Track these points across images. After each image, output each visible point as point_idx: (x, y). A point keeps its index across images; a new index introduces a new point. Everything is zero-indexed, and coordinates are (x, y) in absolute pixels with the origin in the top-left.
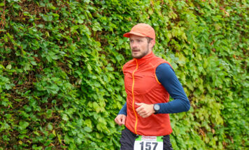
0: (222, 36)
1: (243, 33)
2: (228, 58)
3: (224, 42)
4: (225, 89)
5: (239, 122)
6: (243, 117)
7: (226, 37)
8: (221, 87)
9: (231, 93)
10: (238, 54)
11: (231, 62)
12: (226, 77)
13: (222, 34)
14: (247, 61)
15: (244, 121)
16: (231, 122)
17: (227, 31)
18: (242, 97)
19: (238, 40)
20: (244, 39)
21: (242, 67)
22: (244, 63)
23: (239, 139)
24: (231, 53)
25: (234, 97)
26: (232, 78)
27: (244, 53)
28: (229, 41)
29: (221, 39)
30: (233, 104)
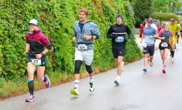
0: (4, 7)
1: (16, 5)
2: (7, 19)
3: (5, 10)
4: (5, 37)
5: (12, 56)
6: (14, 53)
7: (6, 7)
8: (2, 35)
9: (8, 39)
10: (13, 17)
11: (9, 21)
12: (6, 30)
13: (4, 6)
14: (17, 21)
15: (15, 55)
16: (7, 56)
17: (7, 4)
18: (14, 41)
19: (13, 9)
20: (16, 8)
21: (15, 25)
22: (16, 22)
23: (11, 65)
24: (9, 16)
25: (9, 41)
26: (9, 30)
27: (16, 17)
28: (8, 9)
29: (3, 8)
30: (9, 45)
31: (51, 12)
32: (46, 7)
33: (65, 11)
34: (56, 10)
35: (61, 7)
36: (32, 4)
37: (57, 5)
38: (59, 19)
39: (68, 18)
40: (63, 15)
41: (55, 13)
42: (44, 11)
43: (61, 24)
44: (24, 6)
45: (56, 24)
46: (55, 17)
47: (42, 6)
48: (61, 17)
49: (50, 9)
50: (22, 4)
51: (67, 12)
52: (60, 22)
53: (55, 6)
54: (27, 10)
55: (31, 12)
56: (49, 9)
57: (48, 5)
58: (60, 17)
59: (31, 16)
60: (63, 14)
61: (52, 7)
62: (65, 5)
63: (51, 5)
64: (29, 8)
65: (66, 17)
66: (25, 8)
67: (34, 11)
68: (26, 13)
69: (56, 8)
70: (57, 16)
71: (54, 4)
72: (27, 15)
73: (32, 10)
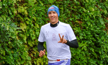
36: (93, 10)
44: (84, 11)
50: (80, 10)
54: (88, 17)
59: (92, 23)
64: (91, 14)
66: (84, 14)
68: (86, 20)
72: (87, 23)
73: (94, 17)
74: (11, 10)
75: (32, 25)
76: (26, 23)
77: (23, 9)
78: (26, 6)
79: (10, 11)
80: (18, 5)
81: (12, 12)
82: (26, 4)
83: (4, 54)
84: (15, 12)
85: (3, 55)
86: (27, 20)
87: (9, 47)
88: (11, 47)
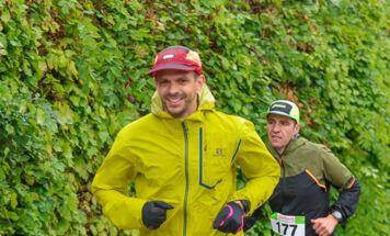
31: (318, 90)
32: (298, 72)
33: (368, 86)
34: (335, 82)
35: (352, 73)
36: (248, 62)
37: (338, 66)
38: (344, 114)
39: (377, 110)
40: (360, 102)
41: (332, 94)
42: (291, 85)
43: (351, 135)
44: (221, 67)
45: (334, 132)
46: (331, 109)
47: (285, 70)
48: (353, 109)
49: (313, 79)
50: (211, 62)
51: (375, 91)
52: (348, 126)
53: (331, 70)
54: (233, 84)
55: (246, 91)
56: (308, 81)
57: (306, 66)
58: (349, 107)
59: (244, 103)
60: (360, 96)
61: (322, 73)
62: (365, 64)
63: (316, 64)
64: (240, 75)
65: (372, 108)
66: (222, 76)
67: (257, 87)
68: (228, 93)
69: (336, 76)
70: (337, 106)
71: (326, 62)
72: (231, 103)
73: (250, 83)
74: (30, 60)
75: (88, 110)
76: (71, 103)
77: (61, 58)
78: (69, 47)
79: (26, 64)
80: (49, 44)
81: (31, 67)
82: (70, 41)
83: (14, 204)
84: (42, 67)
85: (9, 207)
86: (72, 93)
87: (24, 182)
88: (32, 182)
